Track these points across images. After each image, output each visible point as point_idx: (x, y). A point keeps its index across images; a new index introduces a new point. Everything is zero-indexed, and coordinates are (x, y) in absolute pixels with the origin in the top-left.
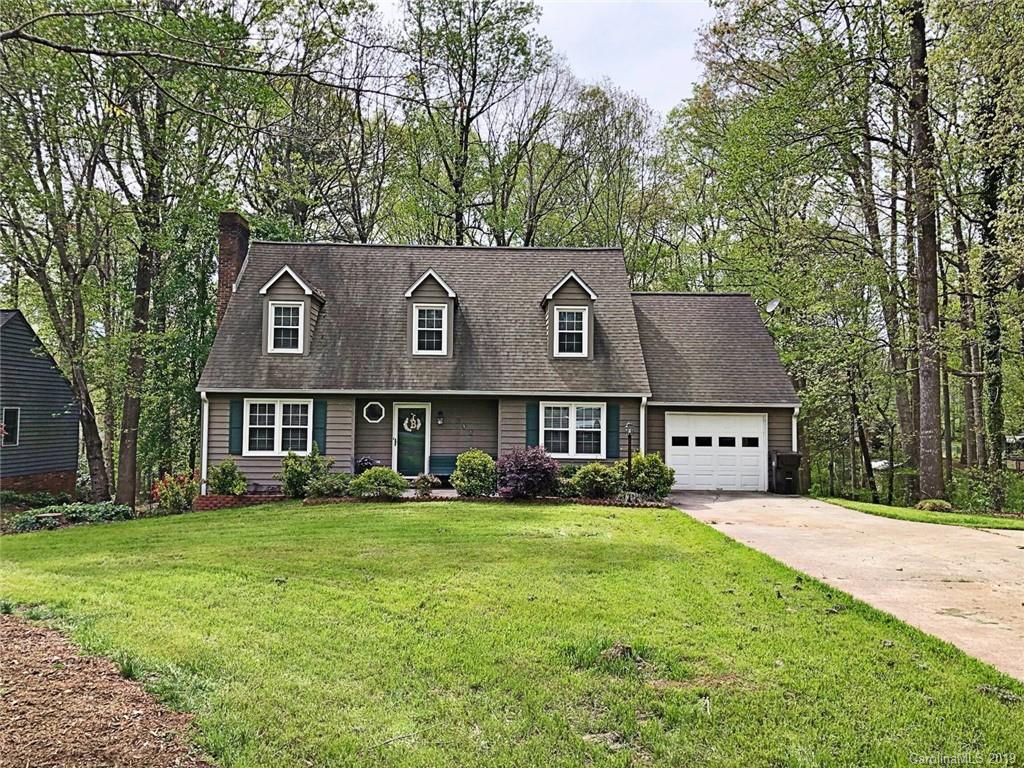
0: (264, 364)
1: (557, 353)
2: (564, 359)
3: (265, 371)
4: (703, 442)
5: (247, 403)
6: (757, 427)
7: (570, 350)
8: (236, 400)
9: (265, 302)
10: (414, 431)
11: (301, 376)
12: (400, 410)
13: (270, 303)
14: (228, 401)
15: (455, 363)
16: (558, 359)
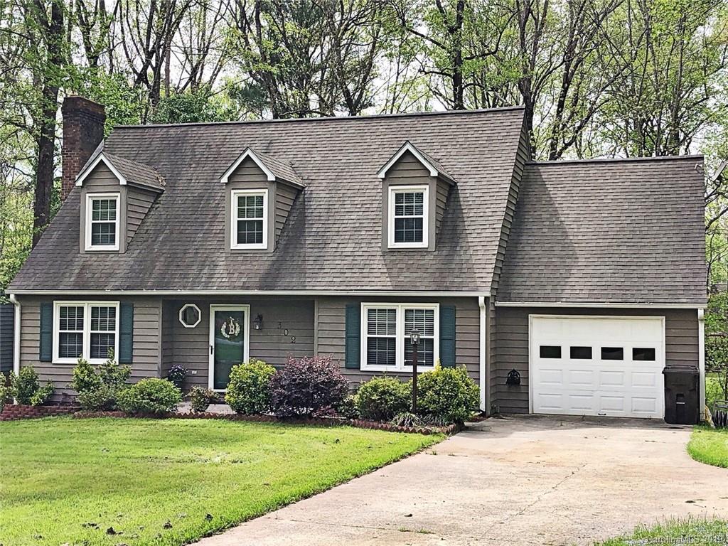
0: (78, 262)
1: (392, 244)
2: (399, 251)
3: (77, 271)
4: (581, 353)
5: (57, 305)
6: (652, 333)
7: (409, 239)
8: (46, 302)
9: (82, 194)
10: (233, 337)
11: (110, 275)
12: (216, 313)
13: (88, 195)
14: (39, 304)
15: (274, 258)
16: (393, 251)
